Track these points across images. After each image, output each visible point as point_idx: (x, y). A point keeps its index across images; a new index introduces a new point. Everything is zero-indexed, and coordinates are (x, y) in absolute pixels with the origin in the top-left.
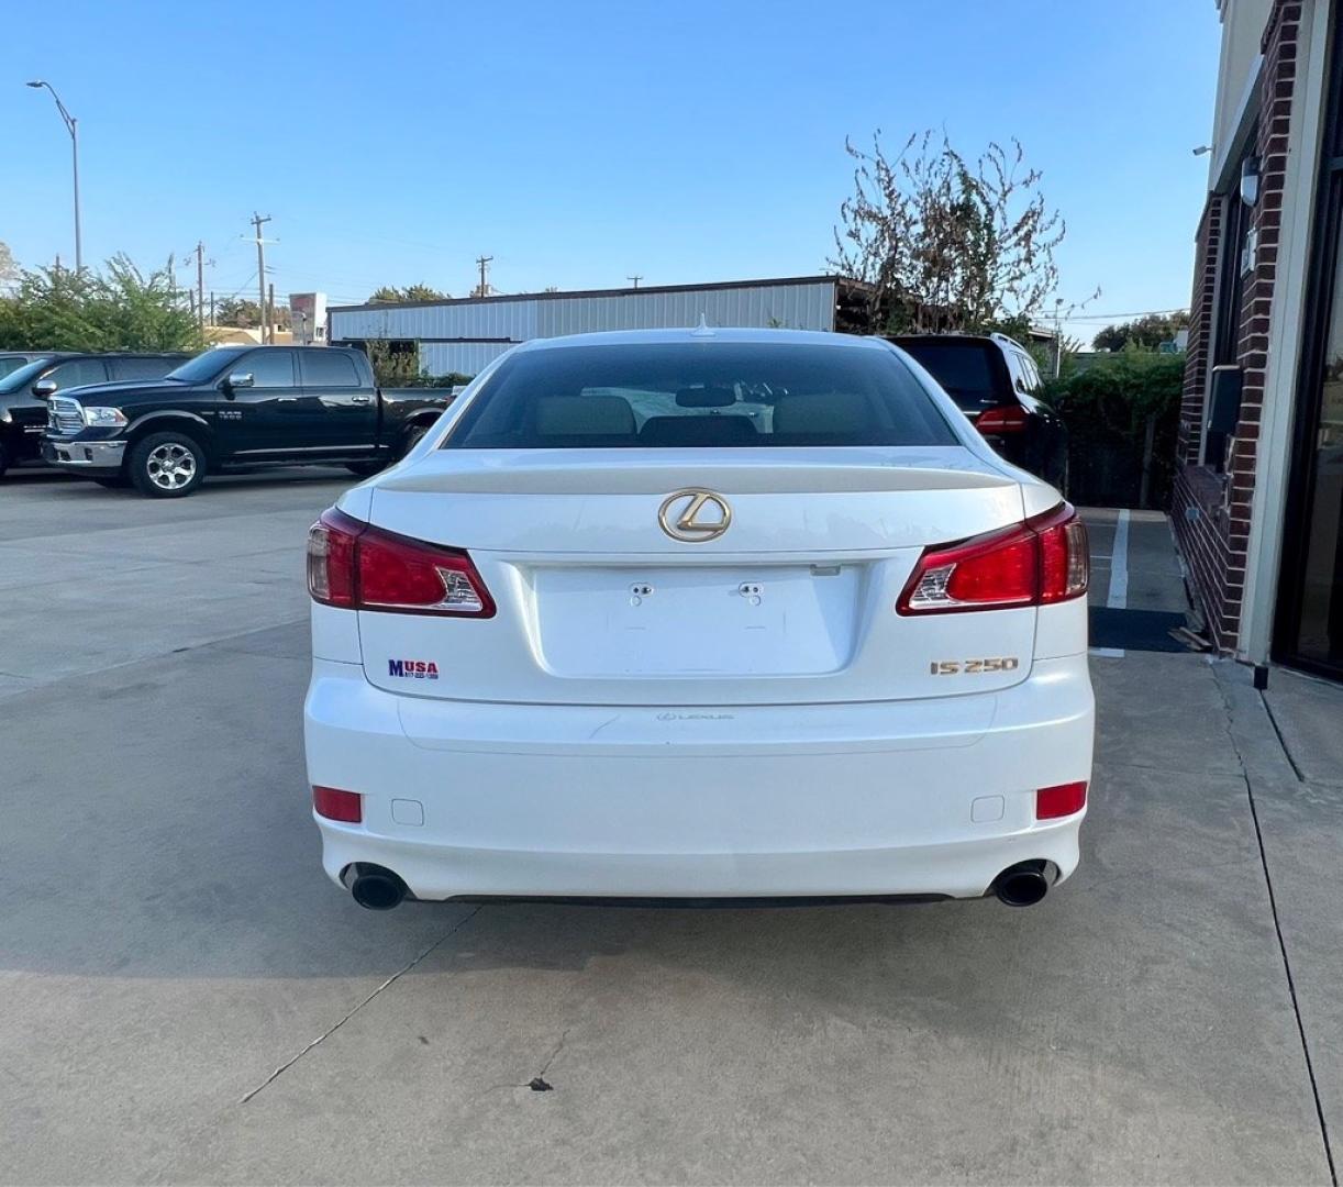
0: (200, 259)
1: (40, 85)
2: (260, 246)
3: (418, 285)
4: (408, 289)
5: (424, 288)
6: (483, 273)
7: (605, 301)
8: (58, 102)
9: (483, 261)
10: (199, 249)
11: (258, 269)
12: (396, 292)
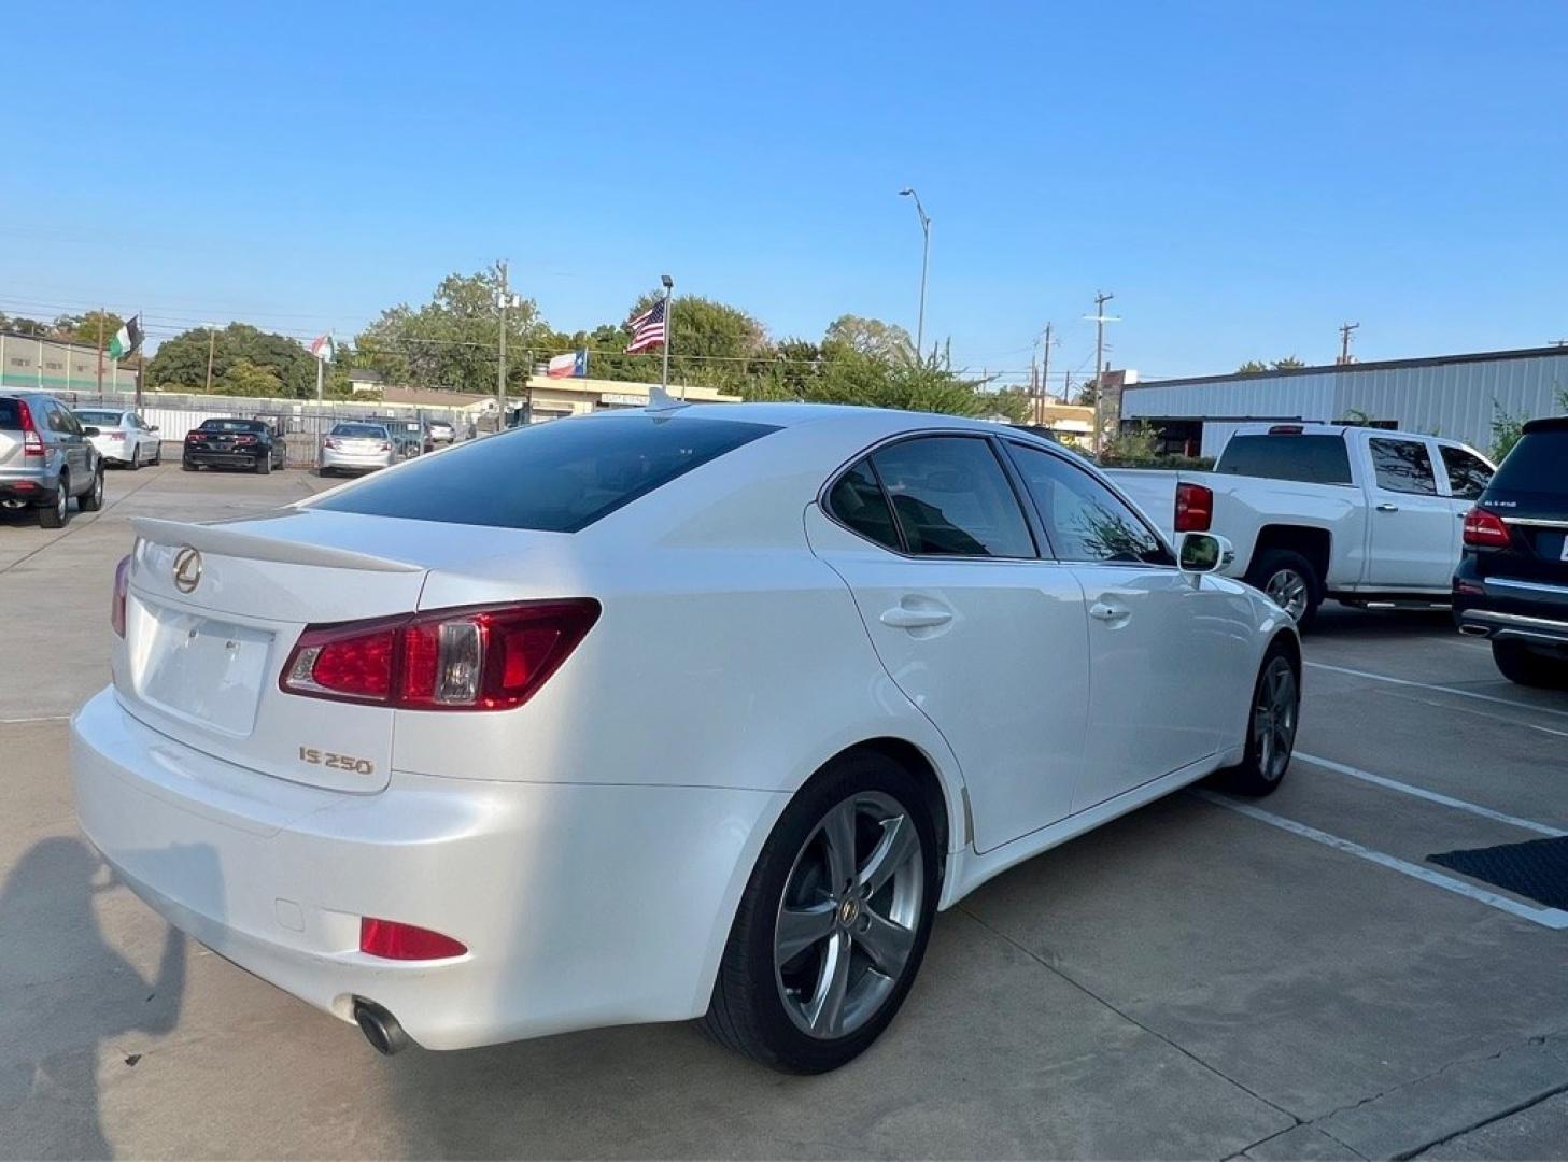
0: (1047, 339)
1: (908, 193)
2: (1100, 325)
3: (1289, 359)
4: (1277, 363)
5: (1295, 361)
6: (1346, 343)
7: (1495, 365)
8: (919, 206)
9: (1347, 329)
10: (1048, 330)
11: (1097, 347)
12: (1263, 367)
